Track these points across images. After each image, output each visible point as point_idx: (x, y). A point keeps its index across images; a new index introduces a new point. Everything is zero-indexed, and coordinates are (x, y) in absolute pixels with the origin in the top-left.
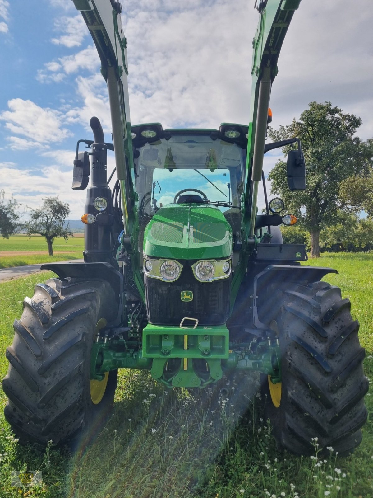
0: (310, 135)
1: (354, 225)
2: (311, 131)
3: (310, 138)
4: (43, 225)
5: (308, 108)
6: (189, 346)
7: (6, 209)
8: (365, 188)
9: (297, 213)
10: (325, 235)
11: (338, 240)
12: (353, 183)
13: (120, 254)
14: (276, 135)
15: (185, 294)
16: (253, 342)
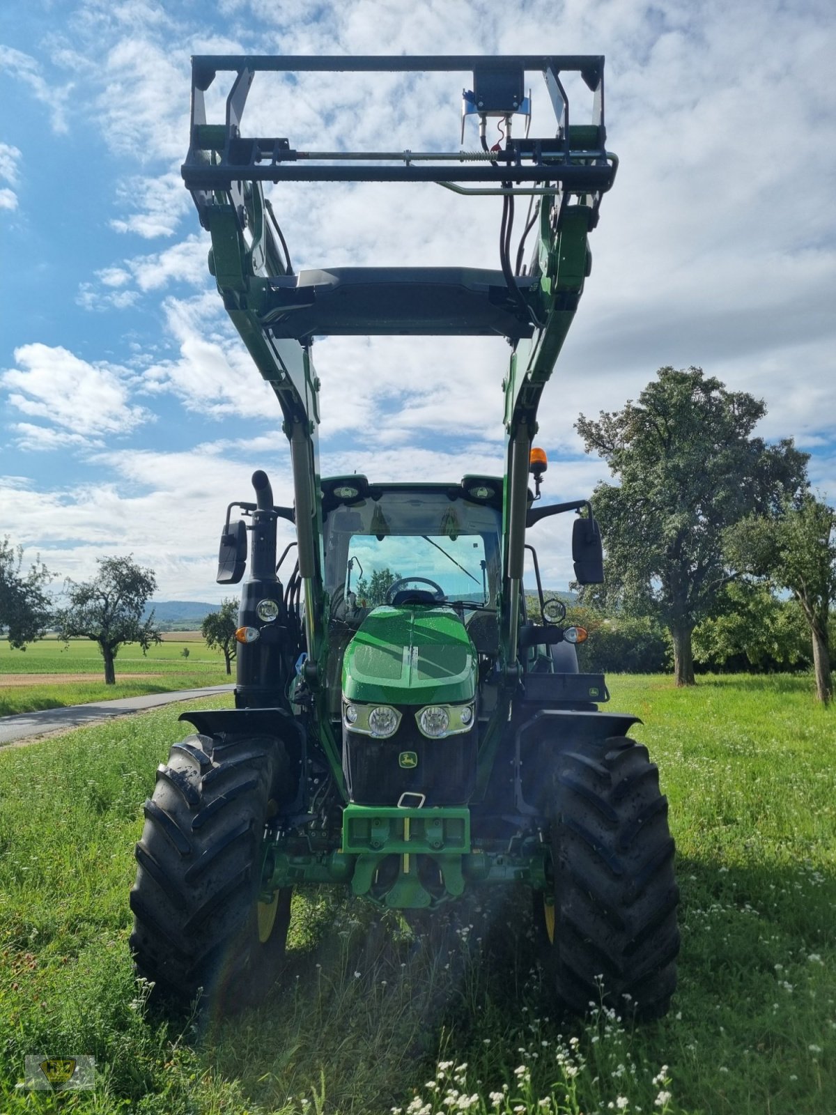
0: (662, 432)
1: (769, 614)
2: (662, 425)
3: (662, 438)
4: (96, 617)
5: (656, 379)
6: (411, 837)
7: (25, 586)
8: (776, 542)
9: (645, 591)
10: (709, 636)
11: (737, 646)
12: (752, 532)
13: (297, 692)
14: (594, 431)
15: (406, 757)
16: (517, 837)
